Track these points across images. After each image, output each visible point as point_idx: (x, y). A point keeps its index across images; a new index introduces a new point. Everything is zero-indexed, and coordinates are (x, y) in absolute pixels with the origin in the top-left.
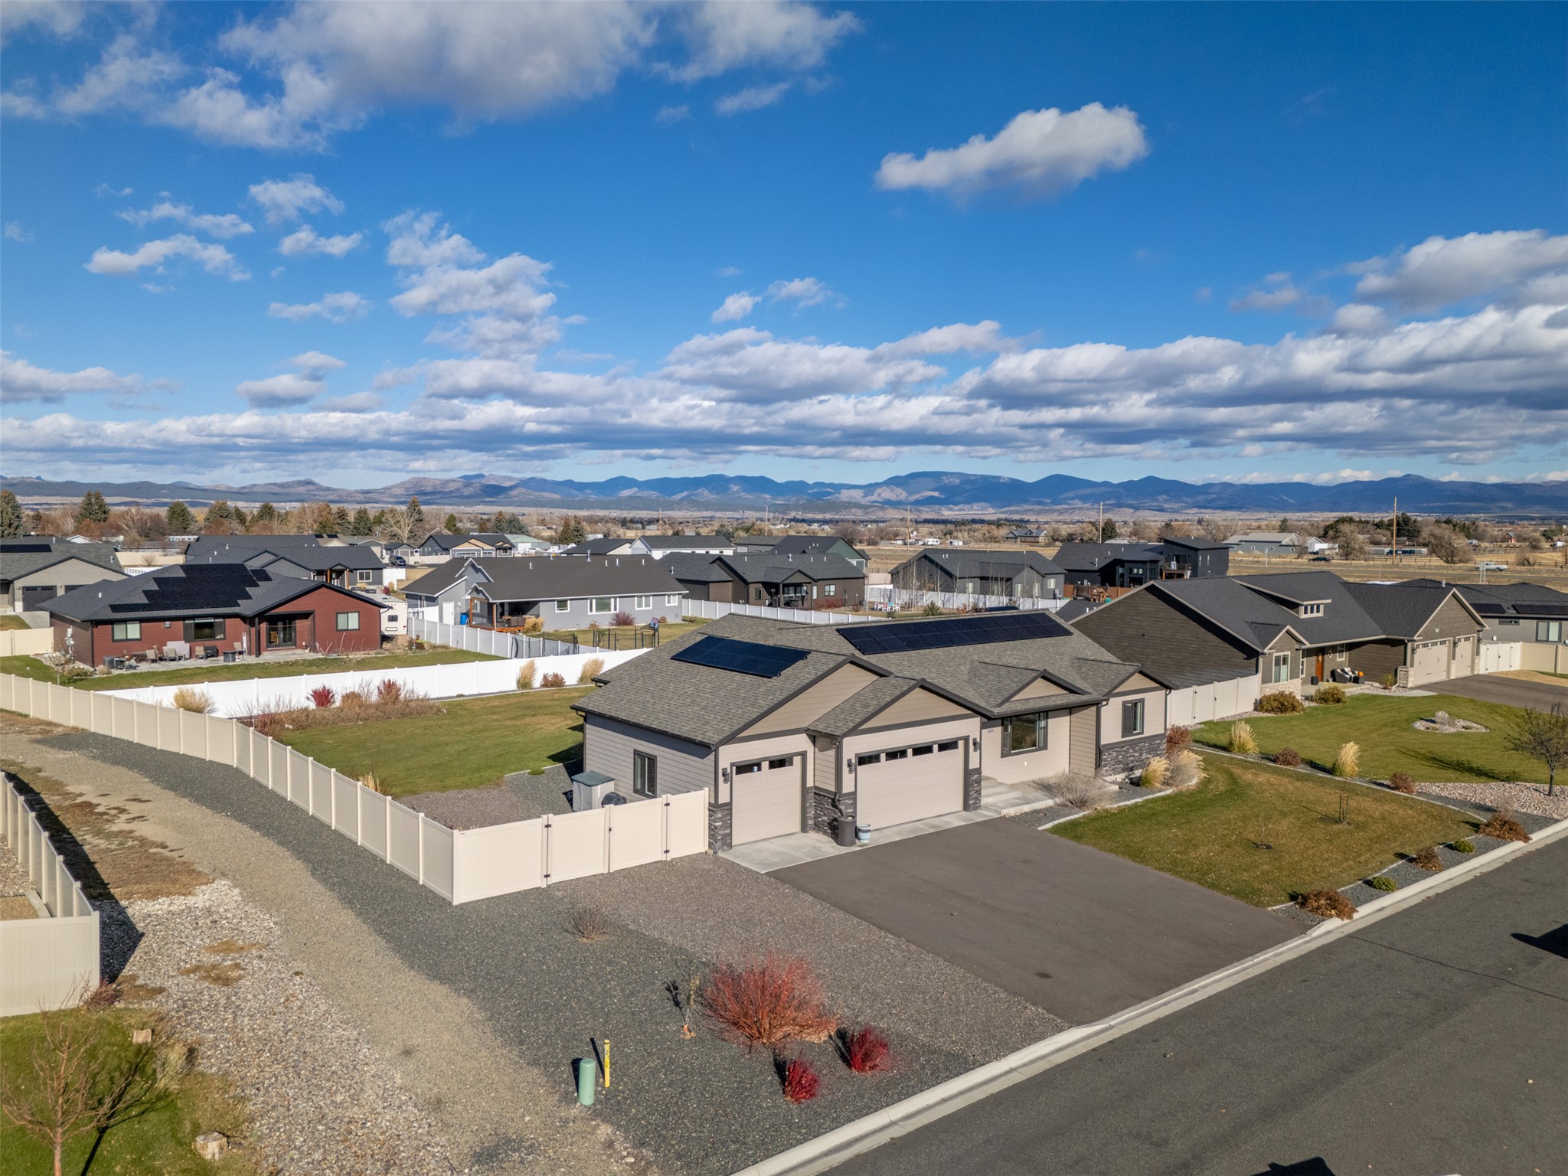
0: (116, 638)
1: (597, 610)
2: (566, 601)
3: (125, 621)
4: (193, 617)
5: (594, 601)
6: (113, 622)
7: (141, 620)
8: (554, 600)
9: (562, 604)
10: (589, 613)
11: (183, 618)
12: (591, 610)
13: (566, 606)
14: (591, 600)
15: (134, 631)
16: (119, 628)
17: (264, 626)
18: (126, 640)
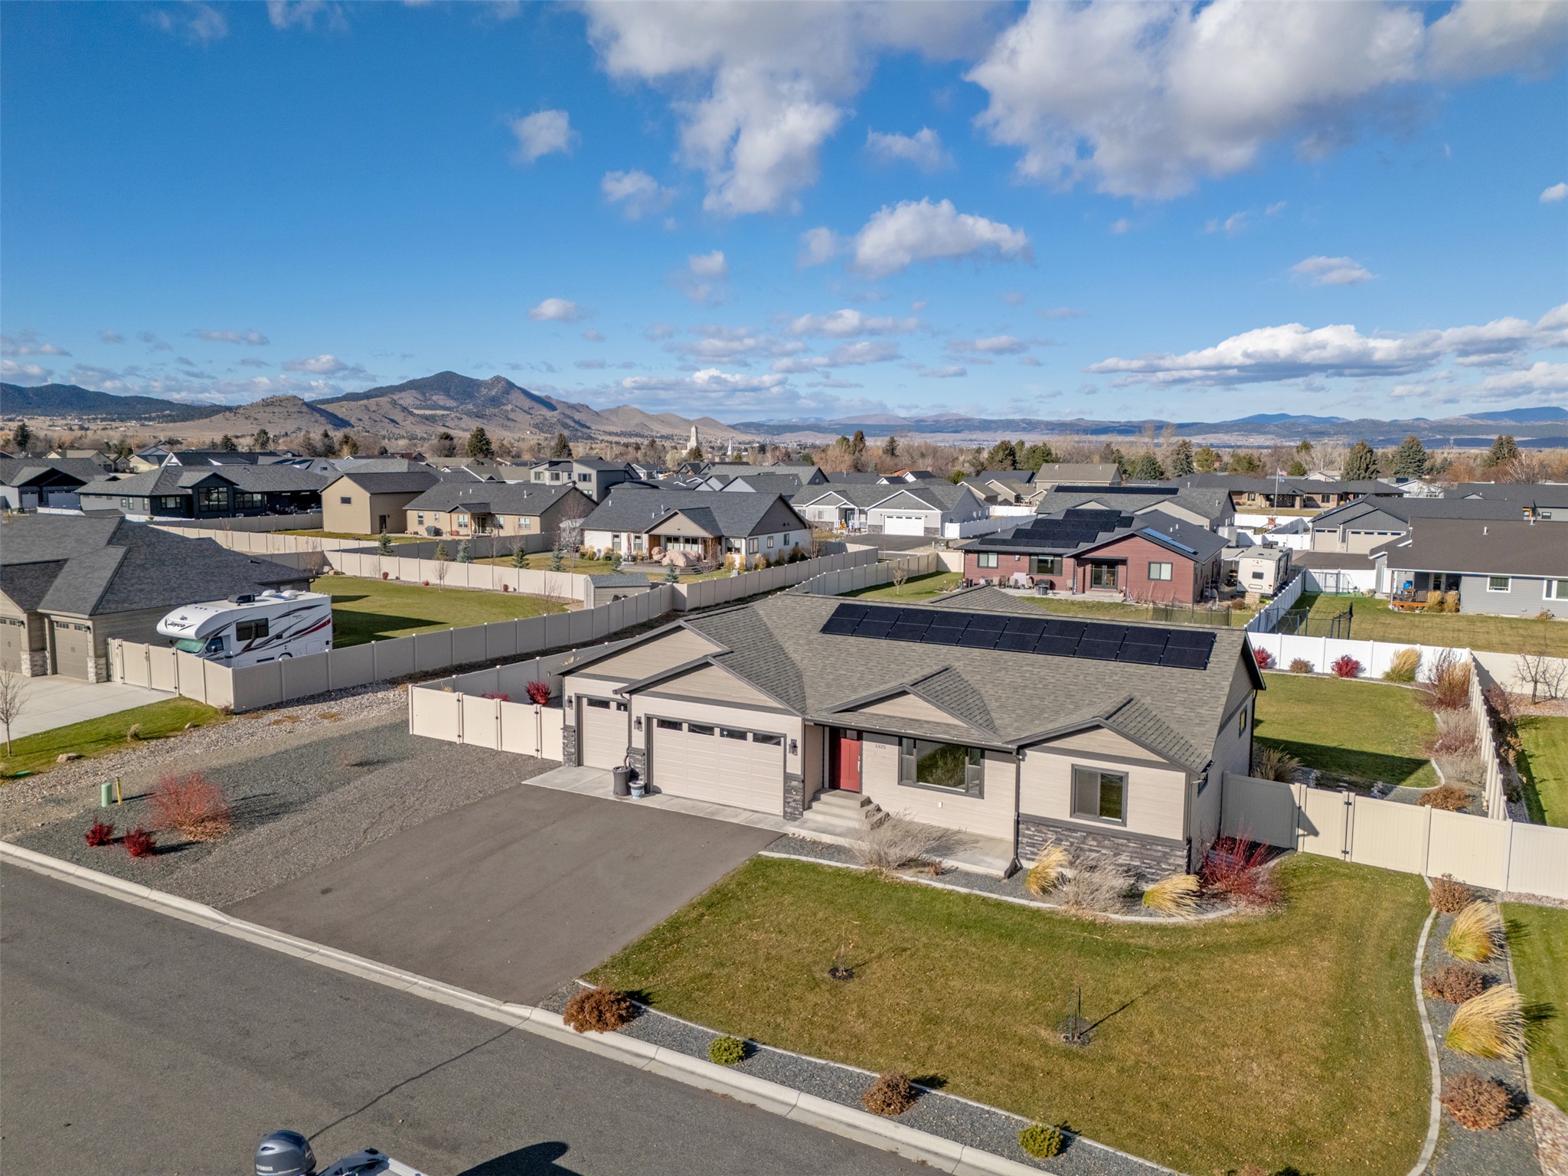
0: (981, 565)
1: (1559, 595)
2: (1507, 579)
3: (987, 552)
4: (1037, 554)
5: (1555, 584)
6: (978, 552)
7: (999, 553)
8: (1486, 576)
9: (1499, 583)
10: (1544, 598)
11: (1030, 554)
12: (1549, 595)
13: (1506, 585)
14: (1550, 582)
15: (993, 560)
16: (983, 557)
17: (1089, 567)
18: (988, 567)
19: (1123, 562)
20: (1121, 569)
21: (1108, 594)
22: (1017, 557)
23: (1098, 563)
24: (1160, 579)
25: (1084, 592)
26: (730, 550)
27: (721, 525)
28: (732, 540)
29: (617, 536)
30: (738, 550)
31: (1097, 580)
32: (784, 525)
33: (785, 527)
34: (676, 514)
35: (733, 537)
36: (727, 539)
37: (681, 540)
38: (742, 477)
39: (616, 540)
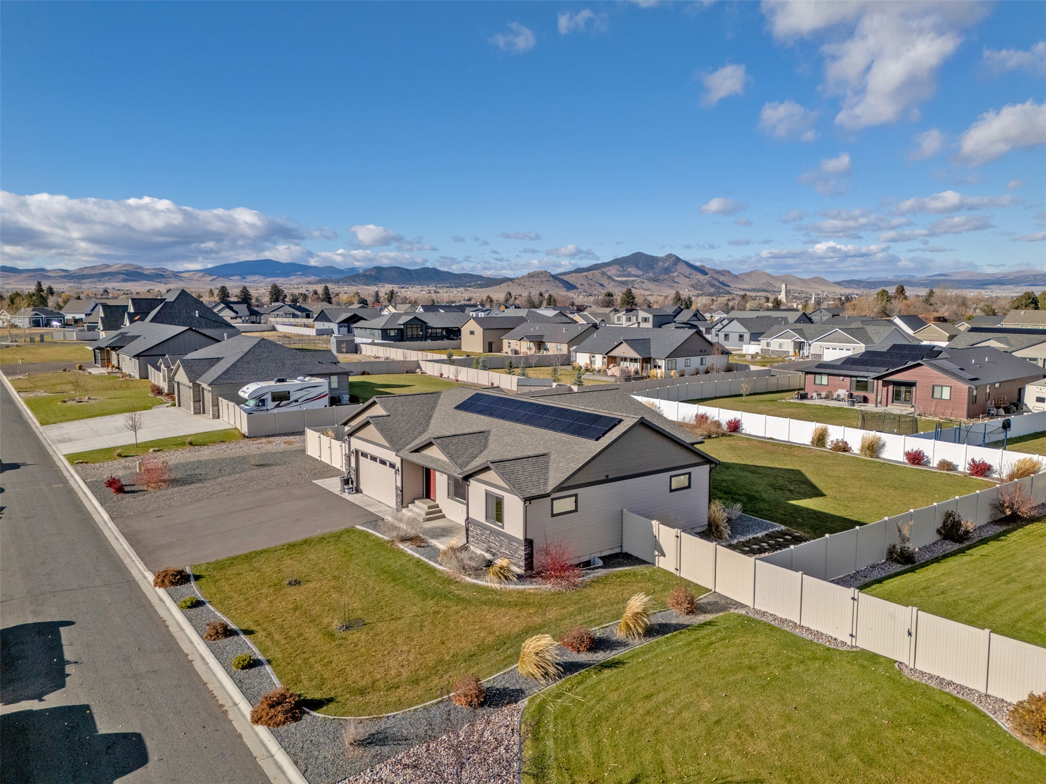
0: (816, 382)
3: (820, 374)
4: (856, 376)
6: (815, 373)
7: (829, 375)
11: (851, 376)
15: (825, 380)
16: (818, 377)
17: (891, 387)
19: (915, 384)
20: (914, 389)
21: (904, 408)
22: (842, 378)
24: (941, 399)
25: (887, 406)
26: (655, 367)
27: (652, 350)
28: (657, 360)
30: (660, 367)
31: (897, 397)
32: (701, 351)
34: (622, 343)
35: (658, 359)
36: (654, 360)
37: (628, 360)
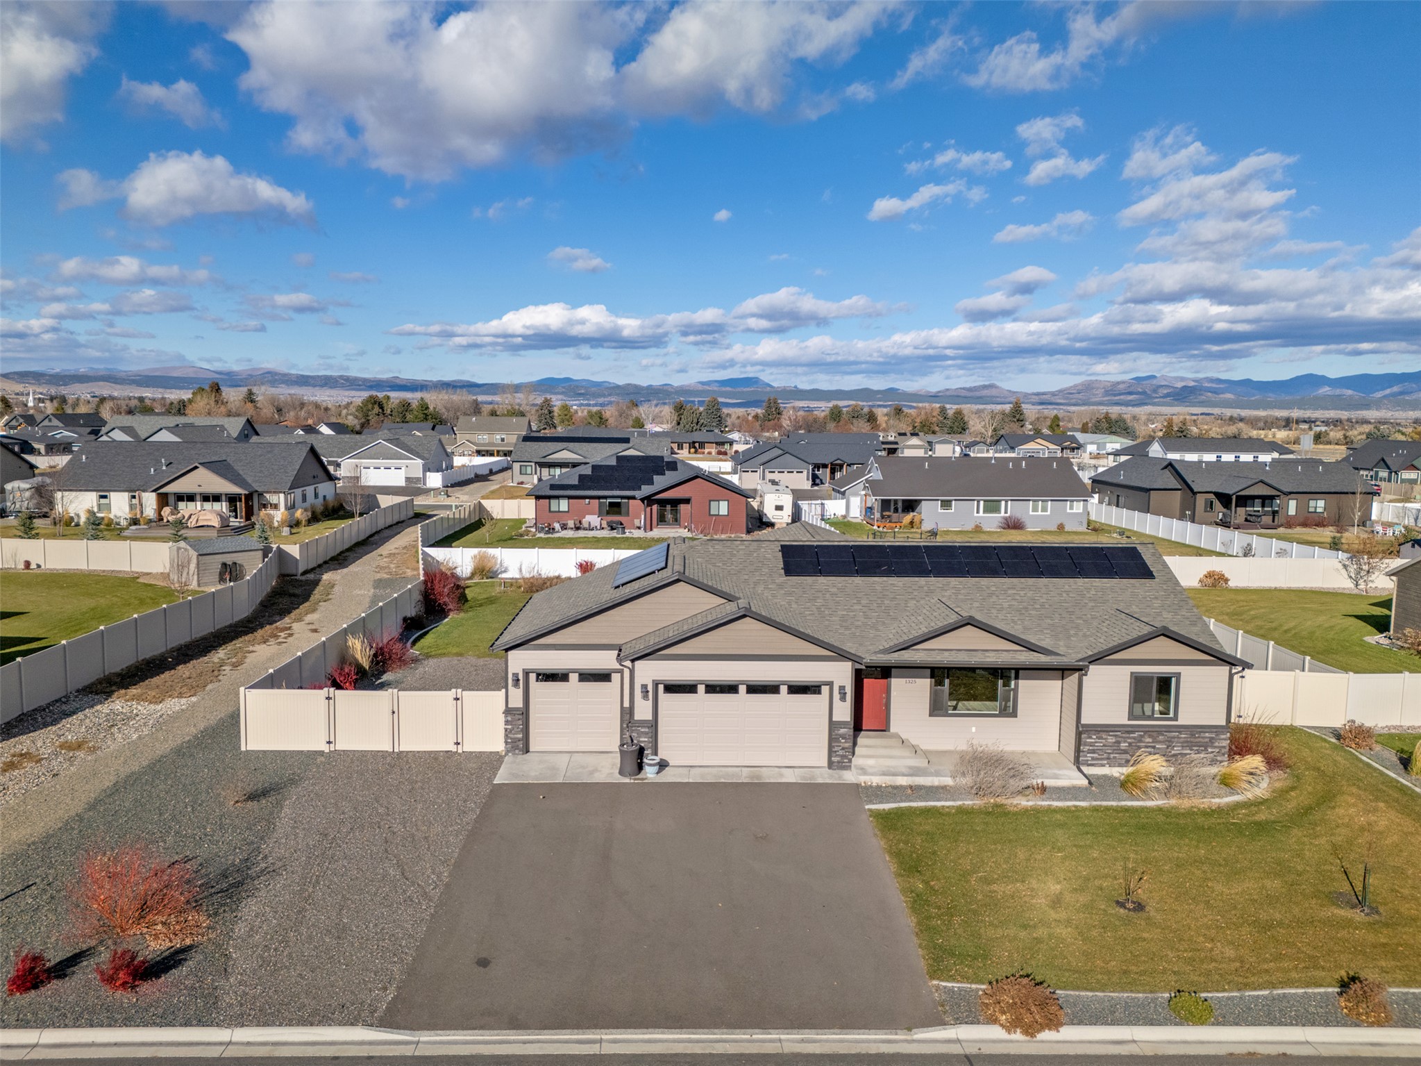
0: (552, 510)
1: (984, 512)
2: (951, 501)
3: (557, 497)
4: (605, 497)
5: (982, 503)
6: (549, 497)
7: (570, 497)
8: (938, 500)
9: (946, 504)
10: (976, 514)
11: (599, 498)
12: (978, 512)
13: (951, 506)
14: (978, 501)
15: (564, 505)
16: (554, 502)
17: (655, 507)
18: (559, 512)
19: (687, 501)
20: (682, 507)
21: (674, 530)
22: (587, 500)
23: (663, 503)
24: (718, 515)
25: (651, 530)
26: (265, 506)
27: (249, 480)
28: (267, 496)
29: (105, 497)
30: (276, 507)
31: (662, 519)
32: (314, 477)
33: (315, 480)
34: (196, 468)
35: (267, 492)
36: (260, 495)
37: (198, 497)
38: (165, 428)
39: (103, 501)
